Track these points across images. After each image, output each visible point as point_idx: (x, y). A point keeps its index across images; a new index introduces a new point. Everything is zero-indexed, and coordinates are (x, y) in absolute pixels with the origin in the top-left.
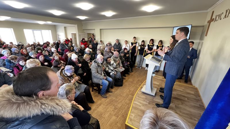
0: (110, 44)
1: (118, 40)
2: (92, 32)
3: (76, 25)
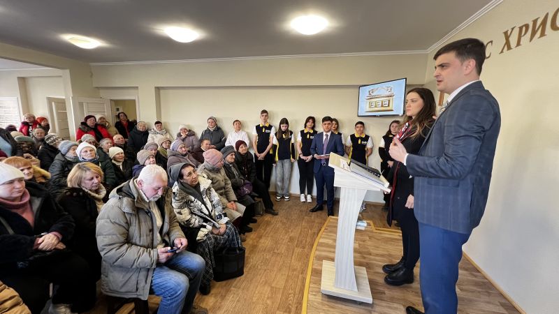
3: (68, 71)
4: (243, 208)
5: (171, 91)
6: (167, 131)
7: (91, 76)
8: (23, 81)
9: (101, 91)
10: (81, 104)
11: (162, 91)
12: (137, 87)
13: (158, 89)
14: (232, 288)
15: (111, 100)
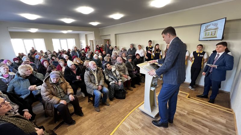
0: (125, 49)
1: (133, 45)
2: (108, 38)
3: (93, 32)
4: (129, 78)
5: (119, 35)
6: (119, 50)
7: (99, 32)
8: (86, 35)
9: (102, 37)
10: (96, 41)
11: (117, 35)
12: (110, 35)
13: (116, 35)
14: (120, 102)
15: (104, 39)
